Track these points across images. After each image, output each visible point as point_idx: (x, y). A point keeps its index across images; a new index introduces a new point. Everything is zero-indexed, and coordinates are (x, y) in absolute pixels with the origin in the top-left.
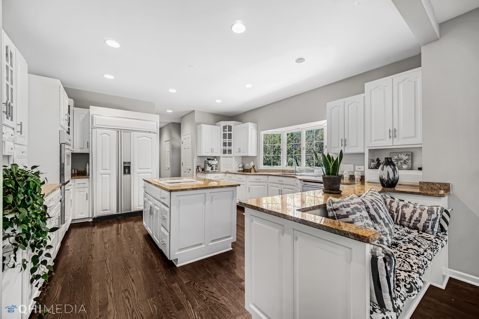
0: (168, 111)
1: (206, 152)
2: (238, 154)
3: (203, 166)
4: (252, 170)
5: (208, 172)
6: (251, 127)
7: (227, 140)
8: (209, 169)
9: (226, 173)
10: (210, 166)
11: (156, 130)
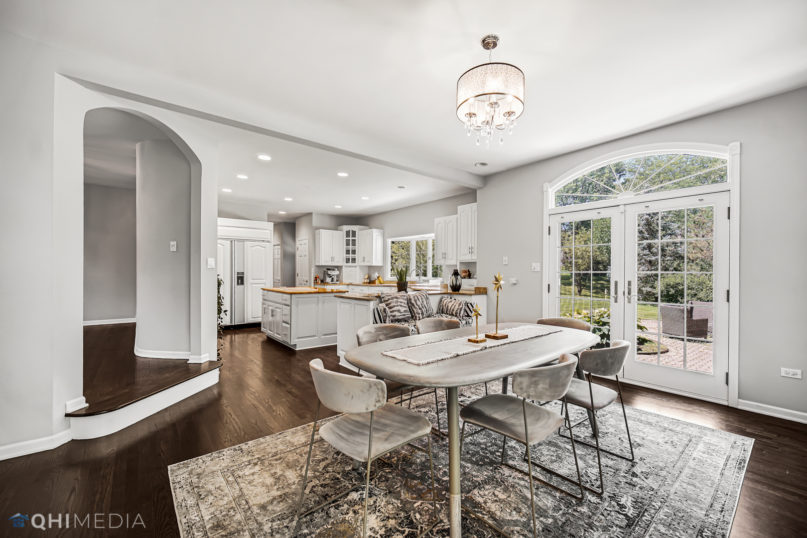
0: (280, 212)
1: (325, 261)
2: (363, 264)
3: (322, 277)
4: (377, 282)
5: (327, 284)
6: (376, 234)
7: (351, 247)
8: (328, 280)
9: (348, 285)
10: (330, 277)
11: (269, 238)
